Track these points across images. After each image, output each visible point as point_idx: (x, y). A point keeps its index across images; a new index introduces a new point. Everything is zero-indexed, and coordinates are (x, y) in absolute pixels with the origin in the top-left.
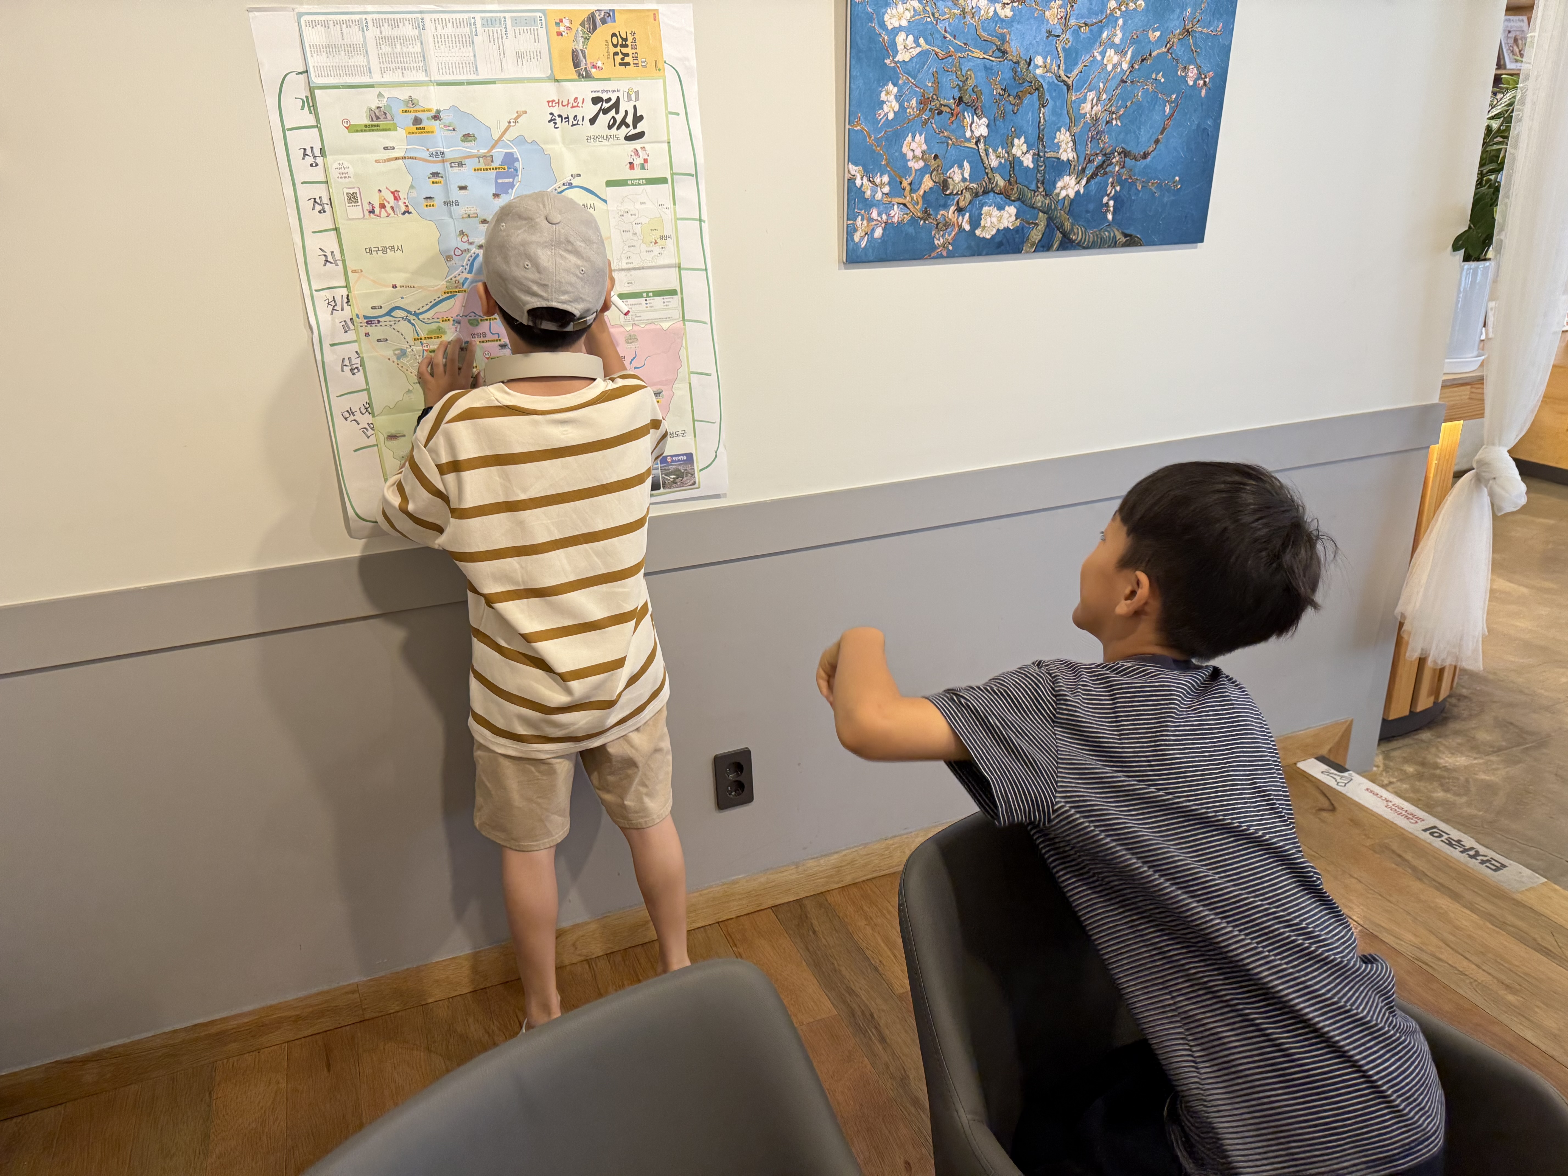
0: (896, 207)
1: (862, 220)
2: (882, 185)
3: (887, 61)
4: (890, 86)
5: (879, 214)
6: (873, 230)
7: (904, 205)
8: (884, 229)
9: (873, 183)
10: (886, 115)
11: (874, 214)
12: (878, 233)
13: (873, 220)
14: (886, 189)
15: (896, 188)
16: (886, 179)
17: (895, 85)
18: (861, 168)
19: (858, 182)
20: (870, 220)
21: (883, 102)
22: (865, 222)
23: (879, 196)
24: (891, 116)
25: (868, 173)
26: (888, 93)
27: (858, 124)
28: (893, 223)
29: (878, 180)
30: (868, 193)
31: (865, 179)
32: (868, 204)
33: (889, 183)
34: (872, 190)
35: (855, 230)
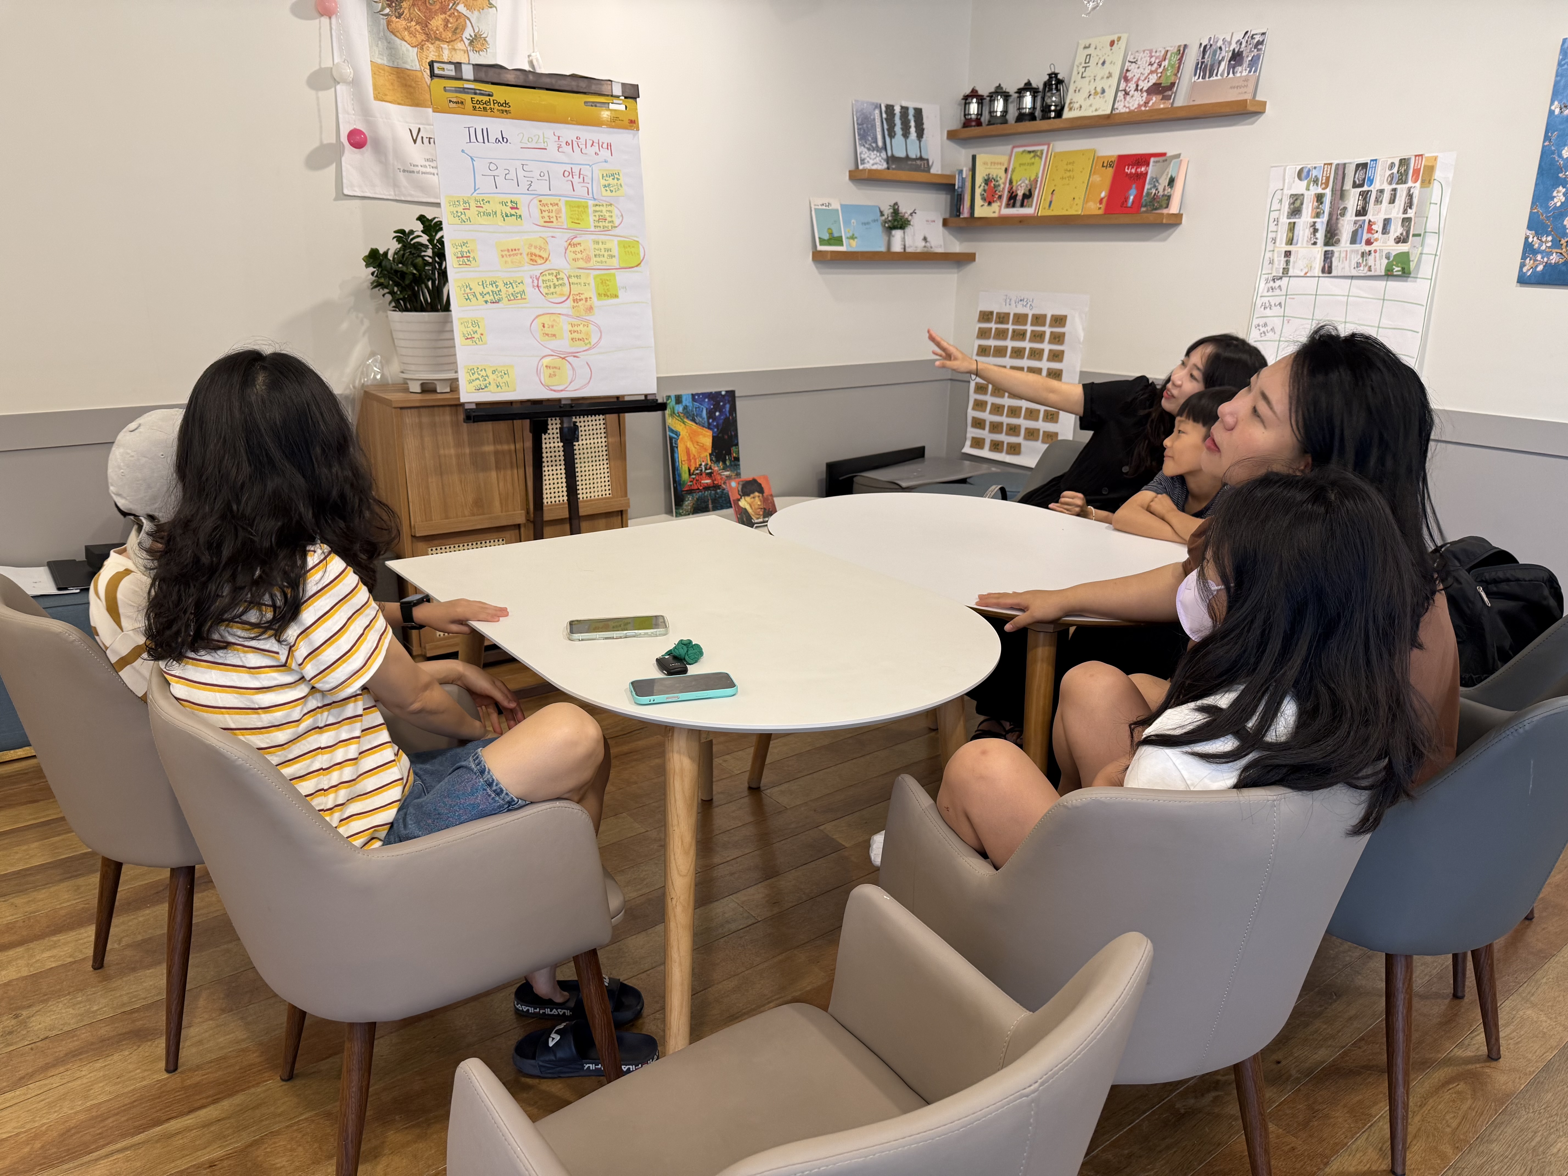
0: (1554, 254)
1: (1530, 260)
2: (1546, 242)
3: (1560, 175)
4: (1561, 188)
5: (1543, 258)
6: (1537, 267)
7: (1561, 253)
8: (1544, 266)
9: (1541, 240)
10: (1556, 204)
11: (1539, 257)
12: (1540, 268)
13: (1537, 260)
14: (1549, 244)
15: (1556, 244)
16: (1550, 238)
17: (1564, 188)
18: (1534, 232)
19: (1530, 240)
20: (1535, 260)
21: (1555, 197)
22: (1532, 262)
23: (1543, 247)
24: (1558, 204)
25: (1538, 234)
26: (1558, 192)
27: (1536, 208)
28: (1551, 263)
29: (1544, 239)
30: (1536, 246)
31: (1535, 238)
32: (1535, 252)
33: (1551, 241)
34: (1539, 244)
35: (1525, 265)
